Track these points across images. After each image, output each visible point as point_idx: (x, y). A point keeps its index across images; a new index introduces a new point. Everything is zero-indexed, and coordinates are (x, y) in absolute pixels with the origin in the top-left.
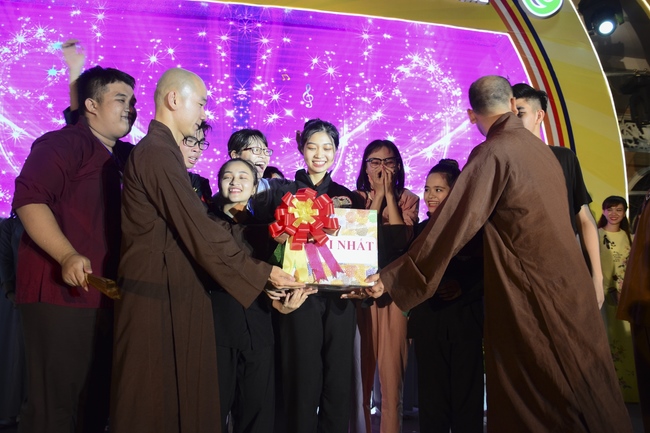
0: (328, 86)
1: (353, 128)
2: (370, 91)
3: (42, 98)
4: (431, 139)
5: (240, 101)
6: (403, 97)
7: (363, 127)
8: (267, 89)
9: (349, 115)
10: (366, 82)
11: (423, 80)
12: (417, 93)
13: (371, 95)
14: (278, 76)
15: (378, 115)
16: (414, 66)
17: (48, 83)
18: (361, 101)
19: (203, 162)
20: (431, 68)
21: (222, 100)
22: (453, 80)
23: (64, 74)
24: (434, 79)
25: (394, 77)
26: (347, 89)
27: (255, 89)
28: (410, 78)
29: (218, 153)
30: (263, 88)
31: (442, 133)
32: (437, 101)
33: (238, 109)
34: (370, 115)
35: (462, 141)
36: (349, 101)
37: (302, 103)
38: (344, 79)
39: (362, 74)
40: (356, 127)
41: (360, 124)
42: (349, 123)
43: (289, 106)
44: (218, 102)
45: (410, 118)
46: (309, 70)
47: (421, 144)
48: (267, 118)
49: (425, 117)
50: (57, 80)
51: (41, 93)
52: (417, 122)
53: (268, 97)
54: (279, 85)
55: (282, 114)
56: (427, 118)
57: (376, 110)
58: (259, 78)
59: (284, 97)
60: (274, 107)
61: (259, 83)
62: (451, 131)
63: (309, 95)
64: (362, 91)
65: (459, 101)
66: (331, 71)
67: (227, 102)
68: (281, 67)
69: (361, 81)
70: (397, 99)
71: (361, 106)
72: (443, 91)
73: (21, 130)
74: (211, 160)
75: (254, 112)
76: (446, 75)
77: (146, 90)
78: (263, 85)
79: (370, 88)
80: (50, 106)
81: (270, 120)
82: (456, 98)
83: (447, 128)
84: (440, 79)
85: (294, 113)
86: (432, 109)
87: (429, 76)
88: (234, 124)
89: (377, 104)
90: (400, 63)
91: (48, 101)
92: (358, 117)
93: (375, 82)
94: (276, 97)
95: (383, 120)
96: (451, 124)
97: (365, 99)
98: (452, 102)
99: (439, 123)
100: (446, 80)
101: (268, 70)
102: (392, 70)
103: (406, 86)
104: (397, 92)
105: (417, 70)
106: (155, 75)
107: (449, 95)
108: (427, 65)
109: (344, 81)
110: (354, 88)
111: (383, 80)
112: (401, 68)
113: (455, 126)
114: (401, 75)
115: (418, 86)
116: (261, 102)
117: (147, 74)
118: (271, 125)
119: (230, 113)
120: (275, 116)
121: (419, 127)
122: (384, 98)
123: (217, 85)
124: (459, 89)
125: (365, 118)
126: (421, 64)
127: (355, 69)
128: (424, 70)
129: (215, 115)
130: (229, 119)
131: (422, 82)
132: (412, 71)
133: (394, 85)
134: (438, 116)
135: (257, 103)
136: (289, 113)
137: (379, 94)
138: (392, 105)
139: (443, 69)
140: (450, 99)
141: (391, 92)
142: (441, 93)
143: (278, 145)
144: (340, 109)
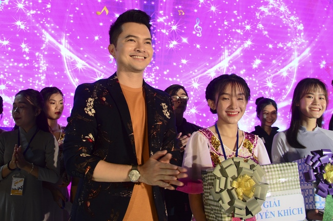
0: (212, 20)
1: (231, 54)
2: (242, 25)
4: (285, 62)
6: (265, 30)
7: (238, 52)
8: (167, 21)
9: (228, 43)
10: (238, 18)
11: (277, 17)
12: (274, 27)
13: (242, 28)
14: (175, 12)
15: (248, 43)
16: (271, 6)
18: (236, 33)
20: (282, 9)
22: (298, 18)
23: (7, 3)
24: (285, 17)
25: (257, 14)
26: (226, 23)
27: (158, 21)
28: (269, 15)
30: (165, 20)
31: (292, 58)
32: (287, 33)
34: (243, 43)
35: (306, 63)
36: (227, 31)
37: (194, 33)
38: (223, 14)
39: (235, 12)
40: (234, 52)
41: (236, 49)
42: (228, 49)
43: (184, 35)
45: (271, 46)
46: (197, 8)
47: (278, 66)
48: (169, 44)
49: (280, 45)
52: (275, 48)
53: (169, 28)
54: (177, 18)
55: (179, 41)
56: (282, 46)
57: (247, 39)
58: (161, 12)
59: (180, 27)
60: (174, 36)
61: (161, 16)
62: (298, 56)
63: (199, 27)
64: (236, 25)
65: (302, 34)
66: (213, 9)
68: (177, 4)
69: (235, 17)
70: (260, 31)
71: (236, 36)
72: (291, 26)
75: (159, 39)
76: (292, 14)
77: (74, 18)
78: (164, 18)
79: (241, 23)
81: (171, 46)
82: (300, 31)
83: (296, 53)
84: (289, 17)
85: (189, 40)
86: (285, 39)
87: (281, 15)
89: (247, 35)
90: (260, 5)
92: (235, 44)
93: (245, 18)
94: (174, 28)
95: (252, 46)
96: (298, 50)
97: (239, 31)
98: (298, 34)
99: (290, 49)
100: (292, 18)
101: (167, 6)
102: (256, 10)
103: (267, 21)
104: (260, 26)
105: (273, 10)
106: (80, 7)
107: (296, 28)
108: (279, 6)
109: (223, 17)
110: (230, 23)
111: (250, 16)
112: (262, 8)
113: (301, 52)
114: (262, 13)
115: (275, 22)
116: (164, 31)
117: (75, 6)
118: (172, 50)
120: (175, 43)
121: (277, 52)
122: (251, 31)
124: (302, 25)
125: (240, 46)
126: (276, 5)
127: (230, 8)
128: (278, 10)
131: (277, 19)
132: (270, 11)
133: (258, 21)
134: (289, 45)
135: (161, 32)
136: (185, 40)
137: (248, 27)
138: (257, 35)
139: (290, 10)
140: (296, 32)
141: (256, 26)
142: (290, 28)
143: (178, 65)
144: (222, 38)
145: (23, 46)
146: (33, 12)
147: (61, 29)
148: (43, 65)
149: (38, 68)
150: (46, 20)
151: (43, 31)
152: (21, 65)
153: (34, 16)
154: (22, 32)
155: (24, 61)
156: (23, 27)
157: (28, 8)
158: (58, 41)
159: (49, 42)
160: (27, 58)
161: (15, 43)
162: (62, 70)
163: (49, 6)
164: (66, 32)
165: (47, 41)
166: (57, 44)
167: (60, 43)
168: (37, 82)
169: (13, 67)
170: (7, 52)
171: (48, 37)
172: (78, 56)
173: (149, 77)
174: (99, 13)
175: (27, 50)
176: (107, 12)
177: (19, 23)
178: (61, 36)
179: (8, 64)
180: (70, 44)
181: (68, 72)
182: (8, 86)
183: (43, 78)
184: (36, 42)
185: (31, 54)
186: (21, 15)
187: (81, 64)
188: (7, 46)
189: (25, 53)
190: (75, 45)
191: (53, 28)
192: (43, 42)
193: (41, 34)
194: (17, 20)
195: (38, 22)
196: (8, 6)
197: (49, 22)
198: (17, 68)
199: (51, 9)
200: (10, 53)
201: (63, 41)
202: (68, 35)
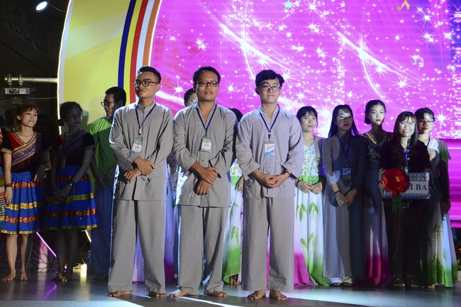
3: (281, 28)
5: (456, 24)
17: (285, 14)
19: (426, 81)
21: (440, 23)
23: (298, 5)
29: (439, 72)
33: (455, 31)
44: (436, 26)
50: (293, 11)
51: (280, 23)
67: (444, 25)
73: (266, 57)
74: (433, 79)
77: (371, 17)
80: (289, 35)
88: (452, 45)
91: (287, 30)
117: (371, 2)
119: (448, 36)
123: (434, 10)
129: (435, 38)
130: (447, 40)
145: (319, 51)
146: (326, 13)
147: (358, 30)
148: (341, 71)
149: (337, 74)
150: (341, 21)
151: (339, 33)
152: (318, 72)
153: (328, 17)
154: (316, 36)
155: (321, 67)
156: (317, 31)
157: (320, 8)
158: (354, 43)
159: (346, 45)
160: (324, 64)
161: (310, 48)
162: (361, 75)
163: (343, 5)
164: (364, 33)
165: (343, 44)
166: (355, 47)
167: (358, 46)
168: (336, 89)
169: (310, 74)
170: (303, 58)
171: (344, 40)
172: (378, 59)
173: (459, 79)
174: (399, 9)
175: (323, 55)
176: (408, 6)
177: (312, 26)
178: (358, 38)
179: (305, 72)
180: (368, 45)
181: (368, 77)
182: (306, 94)
183: (342, 84)
184: (332, 46)
185: (328, 60)
186: (314, 18)
187: (381, 68)
188: (302, 52)
189: (321, 58)
190: (374, 47)
191: (349, 30)
192: (339, 45)
193: (337, 37)
194: (311, 22)
195: (332, 23)
196: (299, 8)
197: (344, 23)
198: (314, 74)
199: (346, 8)
200: (306, 59)
201: (361, 42)
202: (366, 36)
